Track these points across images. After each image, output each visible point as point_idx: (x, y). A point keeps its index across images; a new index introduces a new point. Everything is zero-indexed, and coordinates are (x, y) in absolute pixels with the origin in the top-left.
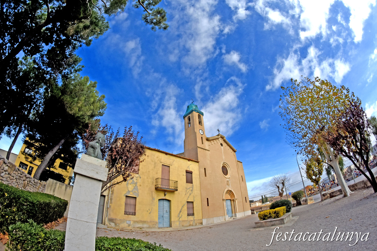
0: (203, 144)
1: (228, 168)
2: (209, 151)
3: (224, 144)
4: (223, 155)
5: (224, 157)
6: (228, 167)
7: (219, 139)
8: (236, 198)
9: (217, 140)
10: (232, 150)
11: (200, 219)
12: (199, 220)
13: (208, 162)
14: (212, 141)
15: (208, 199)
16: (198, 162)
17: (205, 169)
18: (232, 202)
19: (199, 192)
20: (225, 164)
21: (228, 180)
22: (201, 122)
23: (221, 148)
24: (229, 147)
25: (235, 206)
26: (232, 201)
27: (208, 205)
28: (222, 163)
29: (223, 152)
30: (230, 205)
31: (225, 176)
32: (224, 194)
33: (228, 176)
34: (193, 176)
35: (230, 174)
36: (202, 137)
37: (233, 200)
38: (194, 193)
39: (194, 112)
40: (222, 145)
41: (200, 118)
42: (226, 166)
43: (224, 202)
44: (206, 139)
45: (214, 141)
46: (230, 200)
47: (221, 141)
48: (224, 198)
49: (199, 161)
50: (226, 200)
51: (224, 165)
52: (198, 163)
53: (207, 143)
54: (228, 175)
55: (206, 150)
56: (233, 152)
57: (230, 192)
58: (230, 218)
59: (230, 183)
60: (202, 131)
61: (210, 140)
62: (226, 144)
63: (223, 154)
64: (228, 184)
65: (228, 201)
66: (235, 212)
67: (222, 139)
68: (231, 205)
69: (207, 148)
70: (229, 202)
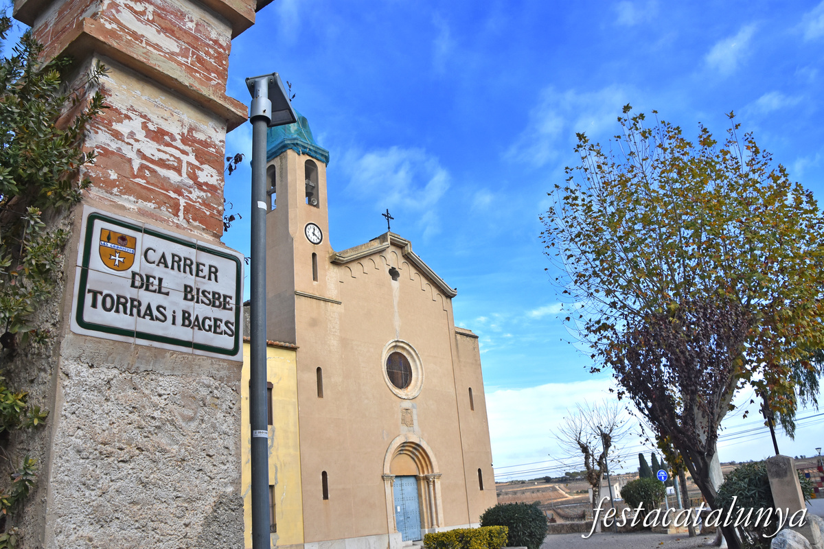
0: (315, 278)
1: (414, 361)
2: (339, 303)
3: (406, 271)
4: (397, 314)
5: (397, 323)
6: (412, 357)
7: (384, 254)
8: (436, 471)
9: (377, 258)
10: (435, 291)
11: (297, 546)
12: (291, 546)
13: (334, 342)
14: (354, 266)
15: (324, 474)
16: (294, 349)
17: (319, 370)
18: (423, 484)
19: (294, 452)
20: (403, 348)
21: (406, 404)
22: (314, 192)
23: (390, 288)
24: (424, 281)
25: (433, 502)
26: (423, 480)
27: (326, 497)
28: (390, 343)
29: (395, 303)
30: (416, 495)
31: (397, 391)
32: (389, 457)
33: (411, 391)
34: (274, 398)
35: (419, 383)
36: (314, 255)
37: (426, 479)
38: (277, 456)
39: (290, 152)
40: (394, 273)
41: (313, 175)
42: (405, 354)
43: (388, 484)
44: (331, 258)
45: (365, 262)
46: (415, 476)
47: (393, 258)
48: (387, 472)
49: (297, 345)
50: (397, 477)
51: (399, 351)
52: (293, 354)
53: (331, 275)
54: (409, 387)
55: (326, 300)
56: (441, 299)
57: (413, 449)
58: (410, 542)
59: (415, 417)
60: (317, 232)
61: (348, 262)
62: (413, 271)
63: (396, 309)
64: (407, 421)
65: (405, 481)
66: (432, 525)
67: (399, 252)
68: (420, 495)
69: (332, 293)
70: (410, 486)
